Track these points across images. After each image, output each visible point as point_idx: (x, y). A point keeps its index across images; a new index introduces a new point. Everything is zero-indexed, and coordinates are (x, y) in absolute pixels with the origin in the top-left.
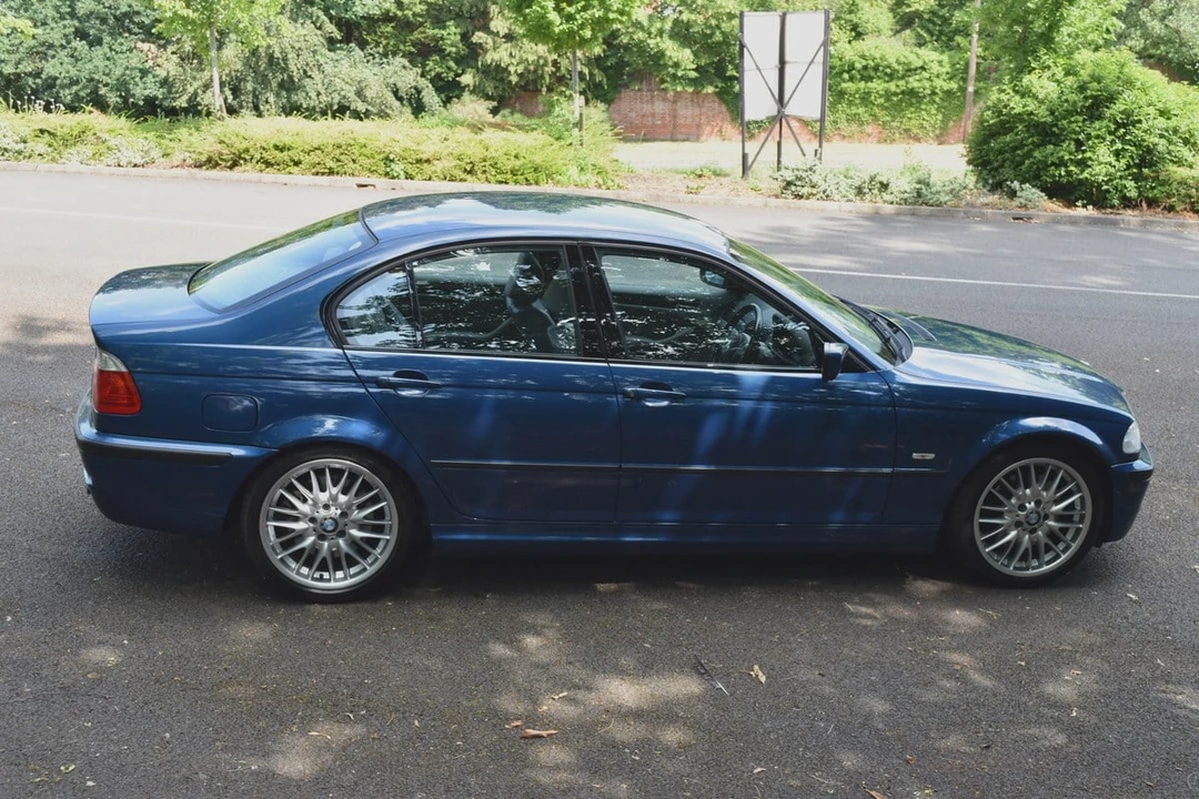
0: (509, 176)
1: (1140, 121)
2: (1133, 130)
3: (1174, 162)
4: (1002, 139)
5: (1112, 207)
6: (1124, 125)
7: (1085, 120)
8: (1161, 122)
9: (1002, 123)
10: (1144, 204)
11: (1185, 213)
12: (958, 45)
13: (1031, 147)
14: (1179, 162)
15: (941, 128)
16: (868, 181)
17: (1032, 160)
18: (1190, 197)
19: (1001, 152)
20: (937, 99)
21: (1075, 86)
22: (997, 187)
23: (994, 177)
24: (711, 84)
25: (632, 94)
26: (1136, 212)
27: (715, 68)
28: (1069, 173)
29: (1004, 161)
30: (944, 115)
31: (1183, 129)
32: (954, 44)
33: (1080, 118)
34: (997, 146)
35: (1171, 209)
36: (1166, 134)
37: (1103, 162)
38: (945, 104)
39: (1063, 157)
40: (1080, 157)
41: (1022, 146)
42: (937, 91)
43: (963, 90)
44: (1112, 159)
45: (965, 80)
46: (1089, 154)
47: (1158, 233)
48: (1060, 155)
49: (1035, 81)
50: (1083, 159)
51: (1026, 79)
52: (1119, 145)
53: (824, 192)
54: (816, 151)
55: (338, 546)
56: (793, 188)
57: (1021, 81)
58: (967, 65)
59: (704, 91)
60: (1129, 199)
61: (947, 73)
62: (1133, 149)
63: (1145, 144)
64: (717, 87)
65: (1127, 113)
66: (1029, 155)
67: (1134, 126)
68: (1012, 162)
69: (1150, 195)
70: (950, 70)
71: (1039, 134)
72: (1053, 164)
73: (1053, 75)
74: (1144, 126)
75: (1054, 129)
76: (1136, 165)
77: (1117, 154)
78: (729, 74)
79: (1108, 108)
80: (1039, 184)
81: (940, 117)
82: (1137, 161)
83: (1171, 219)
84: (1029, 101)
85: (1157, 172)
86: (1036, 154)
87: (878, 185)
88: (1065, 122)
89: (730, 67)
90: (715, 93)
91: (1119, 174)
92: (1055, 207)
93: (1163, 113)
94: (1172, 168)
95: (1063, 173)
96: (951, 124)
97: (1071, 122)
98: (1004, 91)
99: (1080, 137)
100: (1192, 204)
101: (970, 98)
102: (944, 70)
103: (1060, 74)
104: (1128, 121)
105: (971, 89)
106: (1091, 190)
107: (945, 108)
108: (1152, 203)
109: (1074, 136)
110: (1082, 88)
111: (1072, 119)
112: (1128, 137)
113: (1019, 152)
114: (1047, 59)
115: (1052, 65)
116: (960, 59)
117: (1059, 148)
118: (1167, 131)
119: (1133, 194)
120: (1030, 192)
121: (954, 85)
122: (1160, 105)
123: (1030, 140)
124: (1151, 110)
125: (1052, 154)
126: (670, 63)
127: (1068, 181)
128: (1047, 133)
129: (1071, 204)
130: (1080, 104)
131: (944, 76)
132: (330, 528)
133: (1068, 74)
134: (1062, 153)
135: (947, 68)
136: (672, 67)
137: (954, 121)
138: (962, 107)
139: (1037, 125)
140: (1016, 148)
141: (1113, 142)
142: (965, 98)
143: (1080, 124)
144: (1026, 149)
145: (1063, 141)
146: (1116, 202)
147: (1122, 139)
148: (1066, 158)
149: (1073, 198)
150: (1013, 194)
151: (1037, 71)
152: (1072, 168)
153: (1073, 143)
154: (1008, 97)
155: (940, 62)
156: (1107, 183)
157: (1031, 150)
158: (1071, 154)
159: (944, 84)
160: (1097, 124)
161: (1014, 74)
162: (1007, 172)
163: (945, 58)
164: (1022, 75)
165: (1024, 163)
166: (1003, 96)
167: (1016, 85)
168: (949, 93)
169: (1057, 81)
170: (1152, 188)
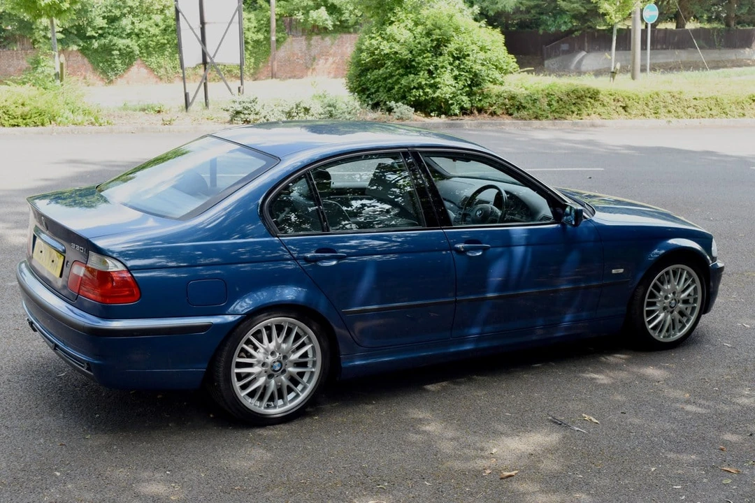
0: (20, 120)
1: (468, 55)
2: (465, 61)
3: (491, 82)
4: (376, 72)
5: (456, 115)
6: (458, 58)
7: (433, 56)
8: (482, 55)
9: (375, 61)
10: (476, 112)
11: (504, 116)
12: (261, 6)
13: (398, 76)
14: (494, 82)
15: (254, 69)
16: (295, 106)
17: (399, 86)
18: (505, 105)
19: (375, 82)
20: (250, 47)
21: (424, 32)
22: (375, 106)
23: (372, 100)
24: (74, 43)
25: (9, 52)
26: (471, 118)
27: (77, 30)
28: (426, 94)
29: (379, 87)
30: (256, 59)
31: (495, 59)
32: (258, 5)
33: (430, 55)
34: (372, 78)
35: (493, 114)
36: (485, 63)
37: (447, 85)
38: (256, 50)
39: (421, 83)
40: (432, 82)
41: (391, 76)
42: (249, 41)
43: (268, 39)
44: (453, 82)
45: (268, 32)
46: (438, 80)
47: (490, 131)
48: (418, 81)
49: (396, 31)
50: (435, 82)
51: (389, 30)
52: (456, 72)
53: (265, 117)
54: (239, 88)
55: (281, 381)
56: (242, 116)
57: (385, 30)
58: (269, 20)
59: (70, 49)
60: (466, 109)
61: (255, 27)
62: (466, 74)
63: (474, 70)
64: (79, 46)
65: (459, 50)
66: (397, 82)
67: (464, 58)
68: (385, 88)
69: (479, 106)
70: (256, 25)
71: (402, 67)
72: (414, 88)
73: (406, 26)
74: (471, 58)
75: (414, 63)
76: (469, 86)
77: (456, 78)
78: (88, 34)
79: (446, 46)
80: (405, 102)
81: (253, 60)
82: (469, 83)
83: (495, 119)
84: (394, 44)
85: (481, 89)
86: (403, 82)
87: (303, 110)
88: (420, 58)
89: (89, 29)
90: (78, 50)
91: (459, 92)
92: (420, 118)
93: (482, 49)
94: (491, 86)
95: (422, 94)
96: (261, 65)
97: (424, 58)
98: (373, 38)
99: (431, 68)
100: (507, 109)
101: (274, 45)
102: (253, 25)
103: (411, 24)
104: (460, 56)
105: (274, 39)
106: (440, 104)
107: (255, 53)
108: (480, 110)
109: (426, 67)
110: (429, 34)
111: (425, 56)
112: (462, 66)
113: (390, 81)
114: (401, 15)
115: (404, 18)
116: (263, 16)
117: (417, 77)
118: (486, 61)
119: (467, 105)
120: (402, 108)
121: (261, 36)
122: (480, 43)
123: (397, 73)
124: (474, 47)
125: (413, 81)
126: (42, 27)
127: (425, 99)
128: (409, 67)
129: (428, 115)
130: (429, 45)
131: (253, 30)
132: (277, 368)
133: (416, 24)
134: (420, 80)
135: (254, 24)
136: (42, 30)
137: (263, 62)
138: (268, 52)
139: (401, 61)
140: (385, 79)
141: (452, 70)
142: (270, 46)
143: (430, 59)
144: (395, 78)
145: (420, 71)
146: (457, 111)
147: (458, 67)
148: (423, 83)
149: (429, 111)
150: (390, 110)
151: (395, 23)
152: (427, 90)
153: (426, 72)
154: (377, 42)
155: (249, 19)
156: (451, 99)
157: (398, 79)
158: (426, 80)
159: (253, 35)
160: (441, 59)
161: (379, 25)
162: (382, 96)
163: (252, 16)
164: (384, 27)
165: (394, 88)
166: (374, 42)
167: (381, 34)
168: (257, 42)
169: (410, 29)
170: (480, 100)
